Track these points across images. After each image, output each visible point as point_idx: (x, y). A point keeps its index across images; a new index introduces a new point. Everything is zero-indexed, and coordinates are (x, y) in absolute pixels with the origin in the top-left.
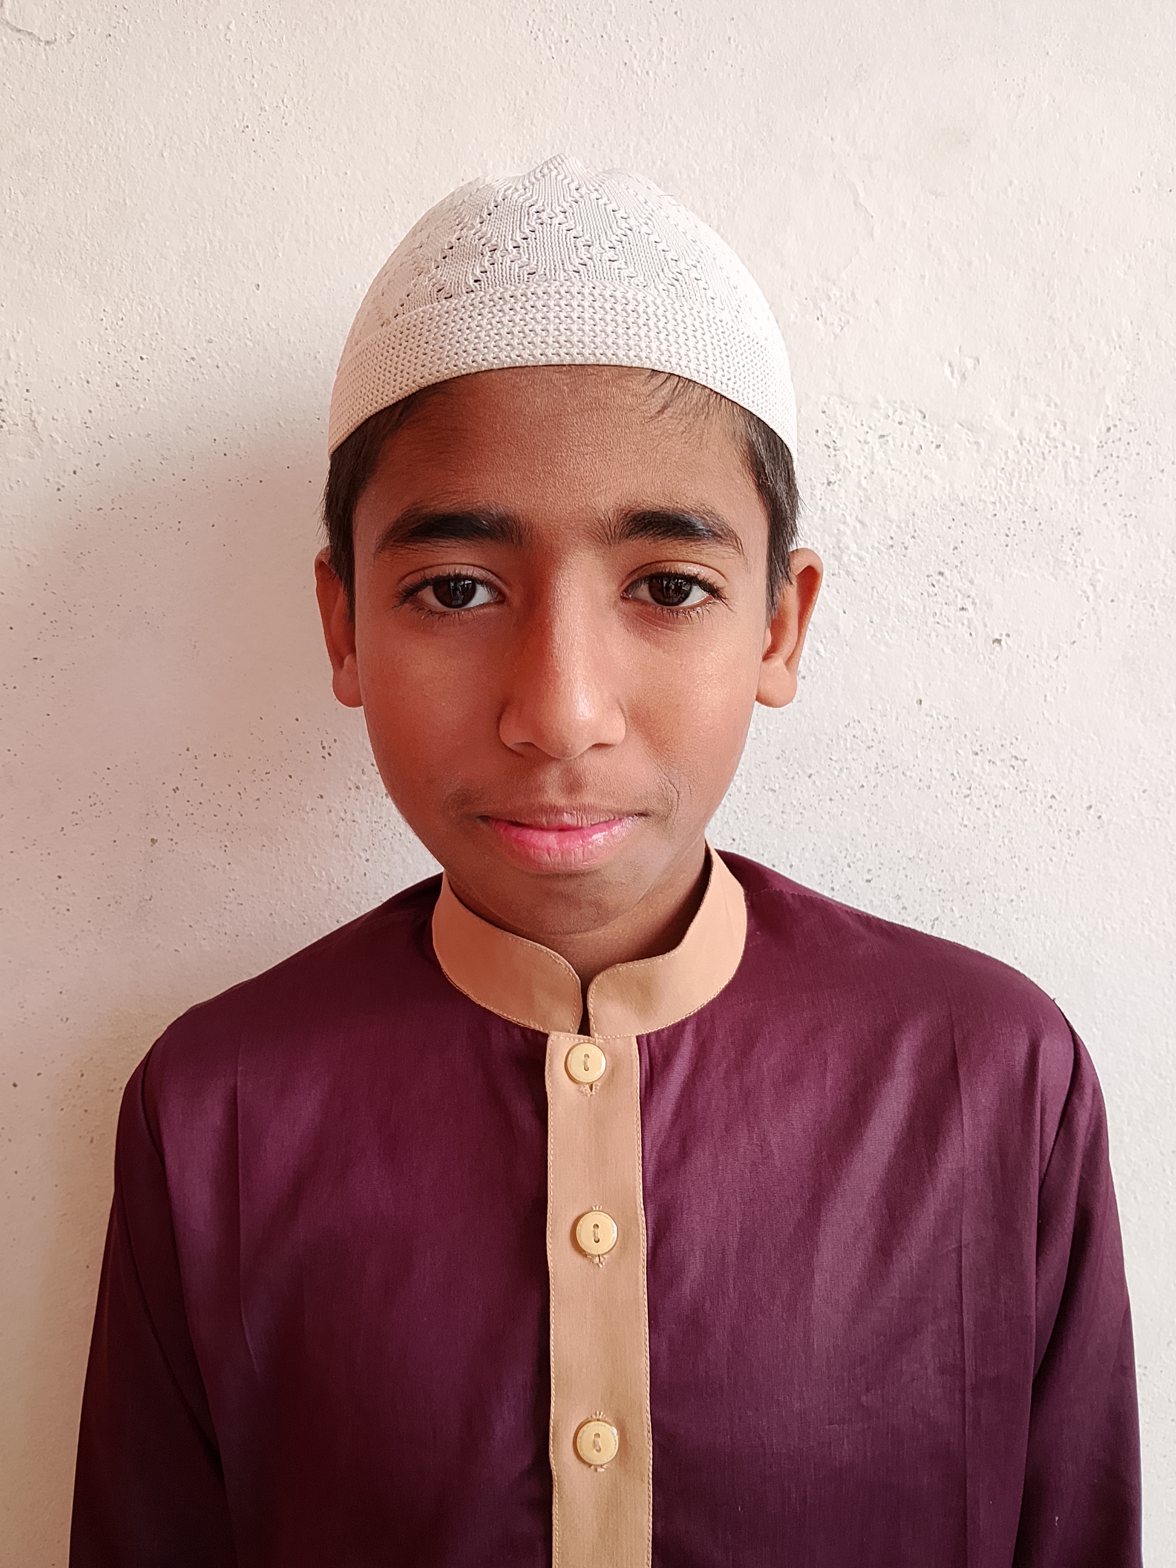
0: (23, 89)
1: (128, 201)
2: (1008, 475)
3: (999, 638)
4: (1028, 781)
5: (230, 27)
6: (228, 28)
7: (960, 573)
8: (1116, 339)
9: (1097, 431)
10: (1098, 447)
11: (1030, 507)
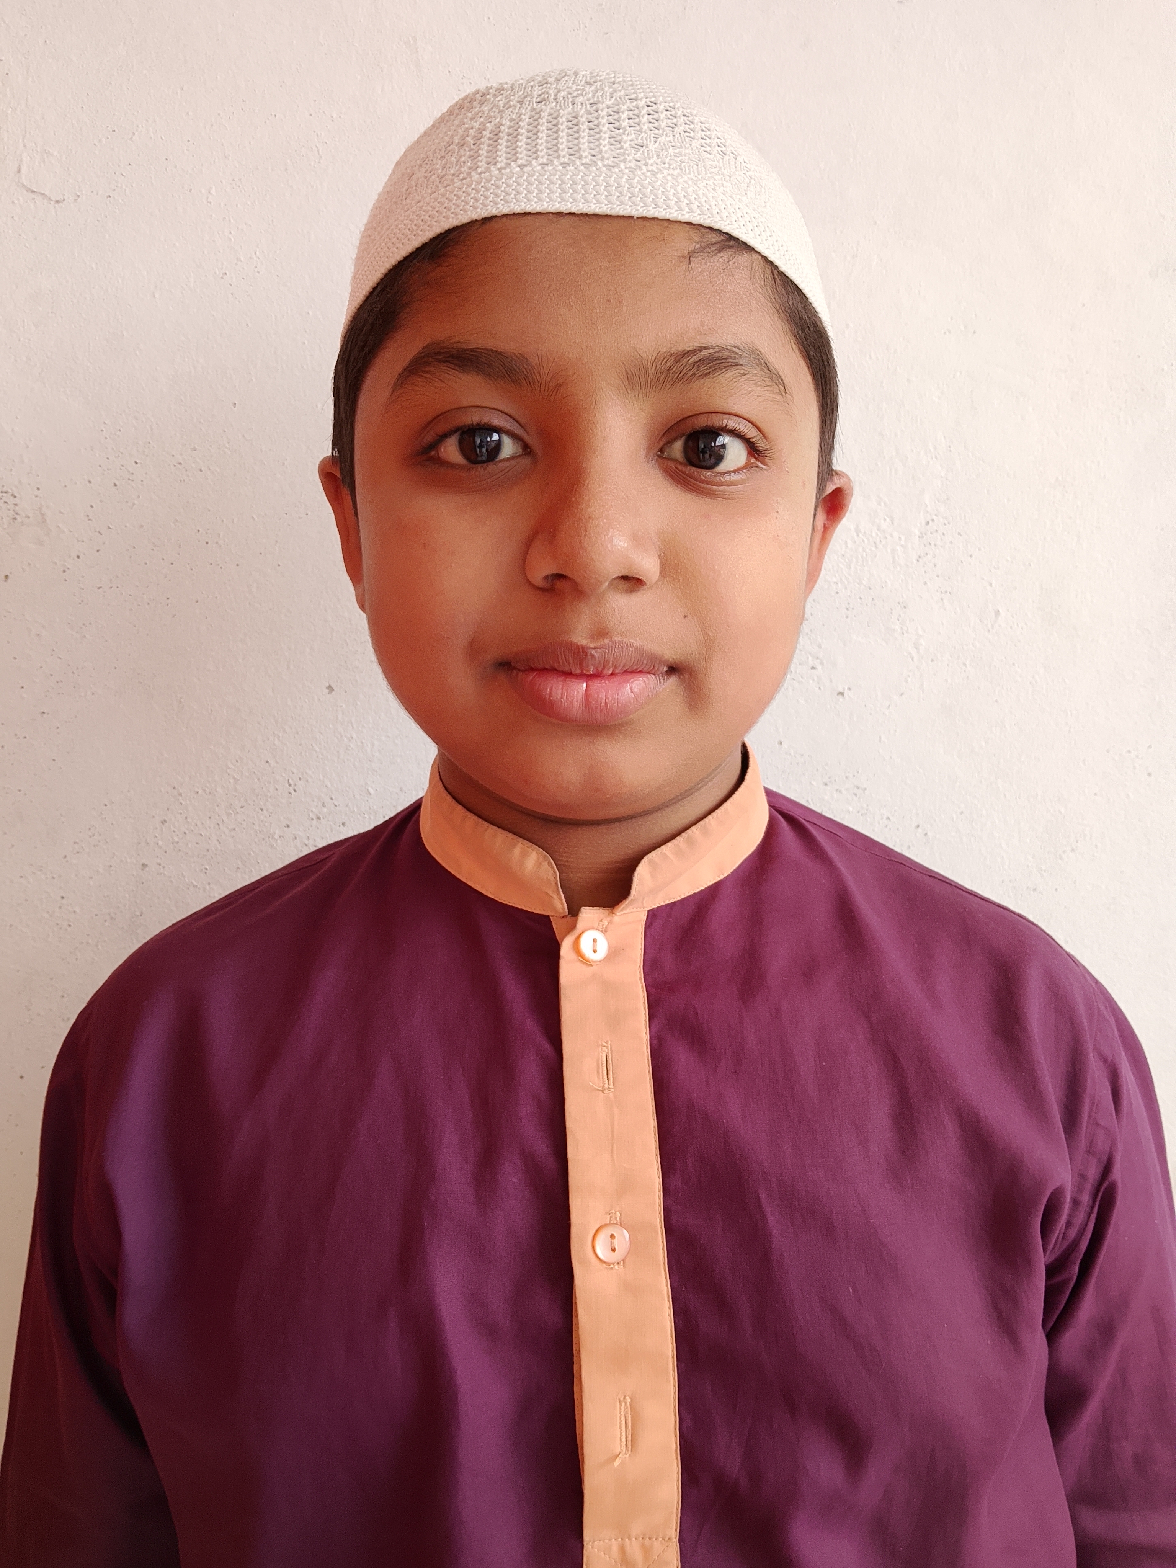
0: (36, 239)
1: (125, 333)
2: (847, 561)
3: (842, 691)
4: (868, 806)
5: (211, 191)
6: (209, 192)
7: (810, 639)
8: (932, 450)
9: (918, 525)
10: (919, 537)
11: (865, 586)
